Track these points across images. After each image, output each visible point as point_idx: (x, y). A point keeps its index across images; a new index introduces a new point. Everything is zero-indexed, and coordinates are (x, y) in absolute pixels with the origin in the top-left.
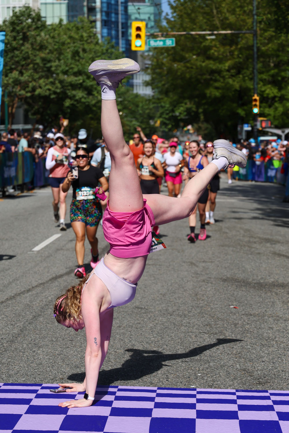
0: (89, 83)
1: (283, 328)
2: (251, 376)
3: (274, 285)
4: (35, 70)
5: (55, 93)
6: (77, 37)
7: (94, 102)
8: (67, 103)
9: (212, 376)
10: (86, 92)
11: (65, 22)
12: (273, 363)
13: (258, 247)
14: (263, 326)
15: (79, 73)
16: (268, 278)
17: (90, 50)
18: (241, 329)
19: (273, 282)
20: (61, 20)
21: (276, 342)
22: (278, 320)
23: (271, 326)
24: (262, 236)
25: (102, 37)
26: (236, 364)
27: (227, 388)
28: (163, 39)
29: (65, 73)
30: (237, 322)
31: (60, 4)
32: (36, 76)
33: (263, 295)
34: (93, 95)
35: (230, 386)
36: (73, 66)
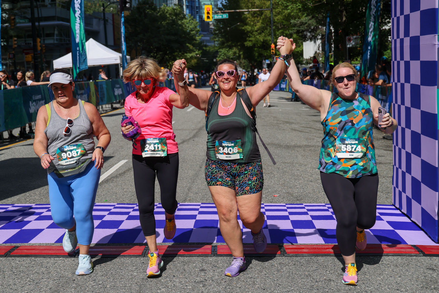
1: (305, 170)
2: (292, 196)
3: (295, 147)
9: (271, 197)
12: (303, 189)
13: (282, 126)
14: (293, 169)
16: (291, 142)
18: (282, 171)
19: (294, 145)
21: (302, 177)
22: (301, 165)
23: (298, 169)
24: (283, 120)
26: (283, 190)
27: (280, 203)
28: (221, 14)
30: (279, 167)
33: (290, 152)
35: (282, 202)
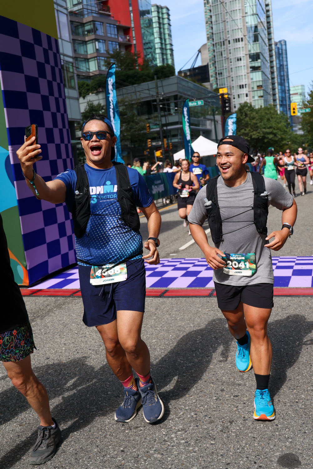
0: (275, 131)
4: (251, 128)
5: (261, 136)
6: (268, 112)
7: (277, 139)
8: (266, 141)
10: (273, 135)
11: (263, 107)
15: (270, 128)
17: (275, 117)
20: (261, 106)
25: (280, 111)
28: (305, 109)
29: (265, 128)
31: (261, 99)
32: (252, 130)
34: (277, 137)
36: (267, 125)
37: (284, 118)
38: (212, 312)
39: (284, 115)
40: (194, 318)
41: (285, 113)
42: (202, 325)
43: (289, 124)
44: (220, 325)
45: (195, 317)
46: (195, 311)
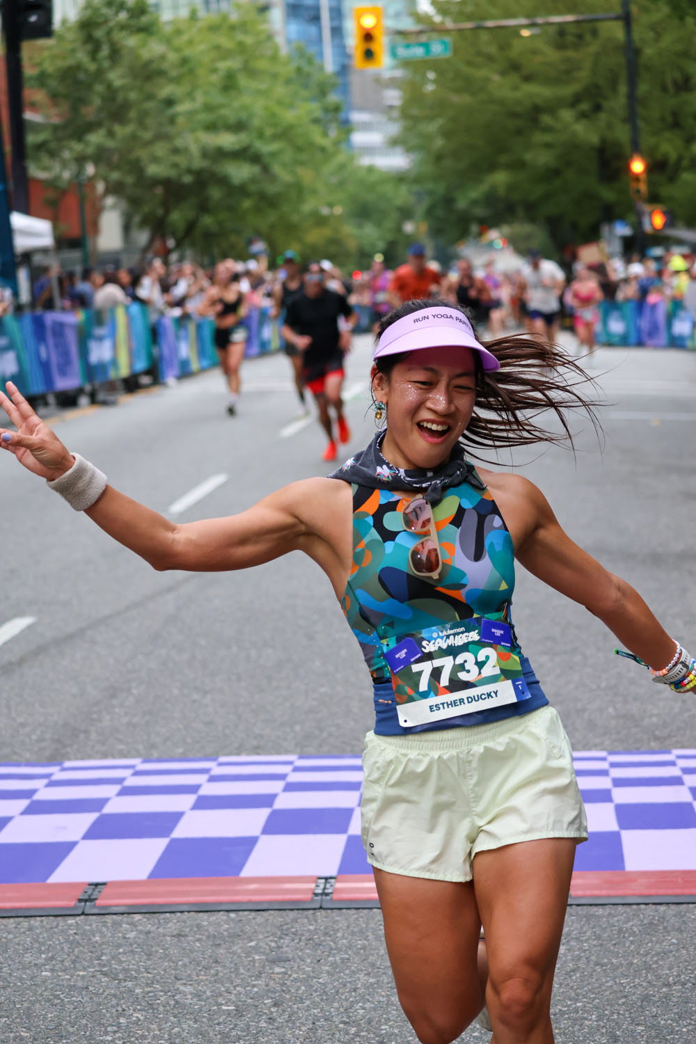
5: (190, 171)
6: (230, 45)
7: (272, 188)
8: (215, 195)
17: (263, 72)
25: (288, 42)
37: (308, 75)
38: (105, 979)
39: (310, 61)
40: (26, 1004)
41: (312, 50)
42: (71, 1030)
43: (337, 109)
44: (154, 1026)
45: (33, 1003)
46: (21, 979)
